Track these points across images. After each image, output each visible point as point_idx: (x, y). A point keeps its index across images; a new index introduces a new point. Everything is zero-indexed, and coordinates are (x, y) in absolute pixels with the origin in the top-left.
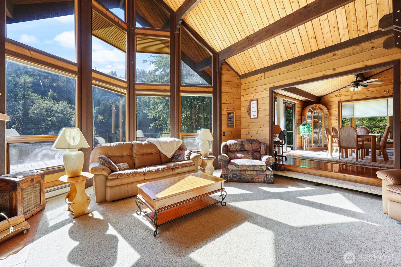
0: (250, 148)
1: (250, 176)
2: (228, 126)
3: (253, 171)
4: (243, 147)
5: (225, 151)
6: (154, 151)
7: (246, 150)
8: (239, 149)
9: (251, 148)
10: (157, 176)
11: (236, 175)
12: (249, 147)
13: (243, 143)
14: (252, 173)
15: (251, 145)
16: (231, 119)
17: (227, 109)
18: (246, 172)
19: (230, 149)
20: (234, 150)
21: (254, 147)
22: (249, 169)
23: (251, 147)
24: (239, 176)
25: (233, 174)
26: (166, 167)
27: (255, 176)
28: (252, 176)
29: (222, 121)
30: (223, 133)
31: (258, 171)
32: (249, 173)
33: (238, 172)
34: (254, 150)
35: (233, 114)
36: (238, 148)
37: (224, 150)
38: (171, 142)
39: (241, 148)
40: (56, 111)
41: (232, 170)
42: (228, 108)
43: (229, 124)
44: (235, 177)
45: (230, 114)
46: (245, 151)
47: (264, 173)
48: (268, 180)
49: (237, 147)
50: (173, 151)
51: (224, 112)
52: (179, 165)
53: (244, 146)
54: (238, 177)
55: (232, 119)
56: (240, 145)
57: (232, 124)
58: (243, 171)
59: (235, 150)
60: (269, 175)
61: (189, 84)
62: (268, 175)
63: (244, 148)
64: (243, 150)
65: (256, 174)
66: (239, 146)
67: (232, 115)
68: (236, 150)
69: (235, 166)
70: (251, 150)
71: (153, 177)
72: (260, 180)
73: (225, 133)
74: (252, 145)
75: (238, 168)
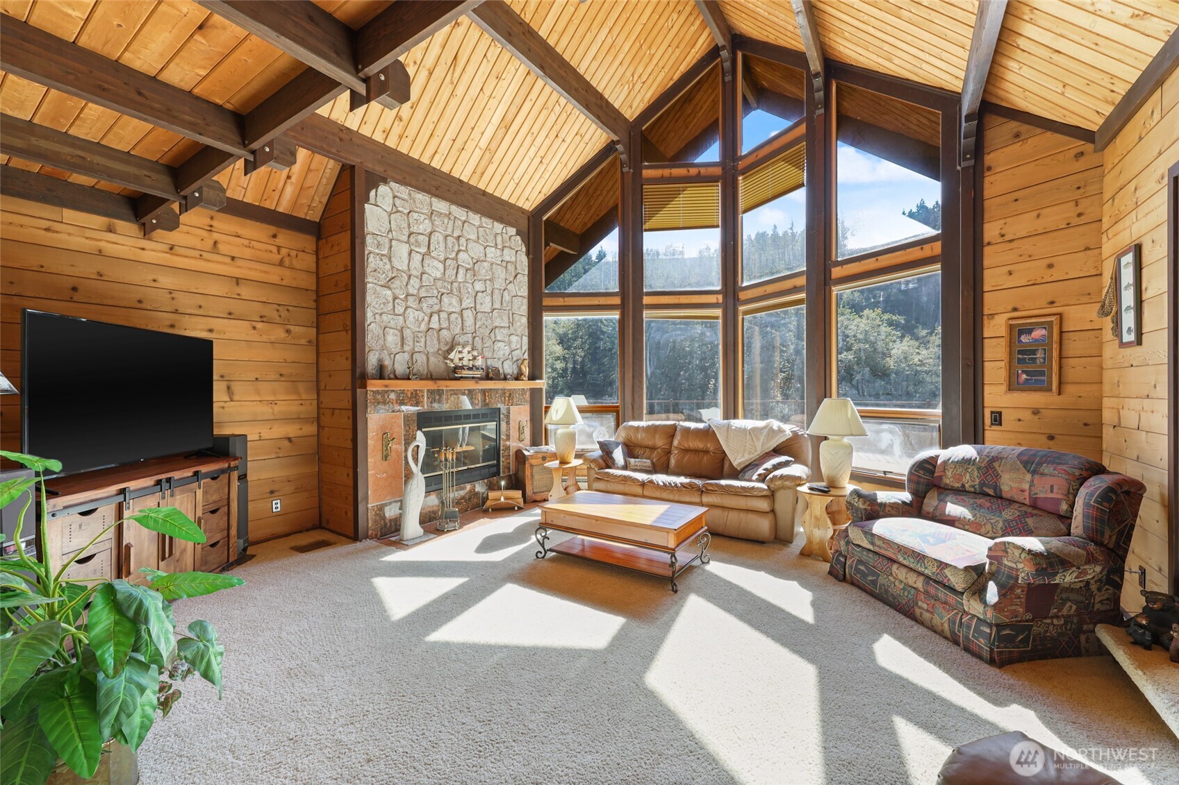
0: (1023, 491)
1: (904, 589)
2: (1013, 386)
3: (915, 575)
4: (989, 478)
5: (918, 483)
6: (710, 446)
7: (1004, 495)
8: (973, 486)
9: (1027, 494)
10: (665, 495)
11: (866, 567)
12: (1016, 485)
13: (996, 464)
14: (912, 579)
15: (1028, 477)
16: (1034, 352)
17: (1015, 310)
18: (895, 567)
19: (940, 478)
20: (957, 485)
21: (1042, 491)
22: (905, 562)
23: (1026, 486)
24: (874, 574)
25: (860, 562)
26: (687, 484)
27: (922, 597)
28: (909, 592)
29: (986, 364)
30: (992, 412)
31: (935, 581)
32: (901, 574)
33: (871, 559)
34: (1040, 504)
35: (1044, 332)
36: (970, 480)
37: (915, 478)
38: (754, 430)
39: (982, 484)
40: (854, 336)
41: (859, 546)
42: (1018, 306)
43: (1024, 376)
44: (864, 575)
45: (1030, 331)
46: (1001, 498)
47: (952, 598)
48: (967, 638)
49: (968, 476)
50: (750, 453)
51: (995, 329)
52: (721, 487)
53: (998, 476)
54: (870, 578)
55: (1039, 355)
56: (979, 469)
57: (1042, 373)
58: (885, 562)
59: (959, 485)
60: (974, 616)
61: (861, 252)
62: (968, 614)
63: (996, 487)
64: (991, 492)
65: (926, 593)
66: (976, 473)
67: (1038, 333)
68: (963, 486)
69: (863, 536)
70: (1027, 502)
71: (658, 494)
72: (937, 620)
73: (1000, 413)
74: (1037, 477)
75: (873, 544)
